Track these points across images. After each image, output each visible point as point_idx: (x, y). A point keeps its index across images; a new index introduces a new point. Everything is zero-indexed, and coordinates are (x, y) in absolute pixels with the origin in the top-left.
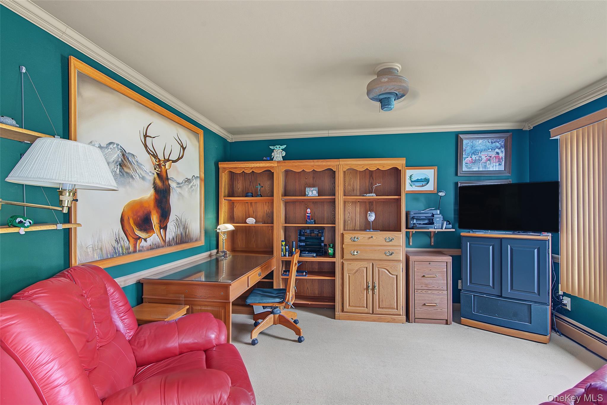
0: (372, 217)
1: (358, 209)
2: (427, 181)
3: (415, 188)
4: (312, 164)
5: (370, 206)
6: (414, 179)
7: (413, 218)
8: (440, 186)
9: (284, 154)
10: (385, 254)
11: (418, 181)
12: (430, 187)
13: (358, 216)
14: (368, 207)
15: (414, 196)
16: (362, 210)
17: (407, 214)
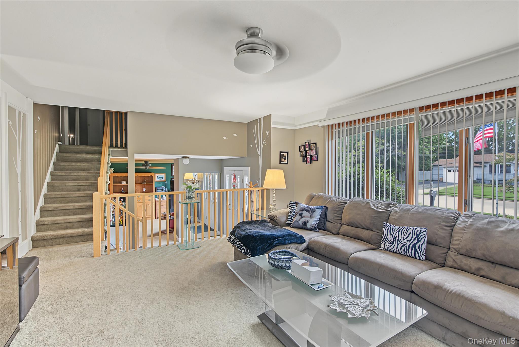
0: (145, 190)
1: (140, 187)
2: (163, 178)
3: (159, 180)
4: (124, 174)
5: (144, 186)
6: (159, 177)
7: (157, 190)
8: (166, 180)
9: (114, 171)
10: (149, 200)
11: (160, 178)
12: (164, 180)
13: (140, 189)
14: (143, 187)
15: (159, 182)
16: (141, 187)
17: (155, 188)
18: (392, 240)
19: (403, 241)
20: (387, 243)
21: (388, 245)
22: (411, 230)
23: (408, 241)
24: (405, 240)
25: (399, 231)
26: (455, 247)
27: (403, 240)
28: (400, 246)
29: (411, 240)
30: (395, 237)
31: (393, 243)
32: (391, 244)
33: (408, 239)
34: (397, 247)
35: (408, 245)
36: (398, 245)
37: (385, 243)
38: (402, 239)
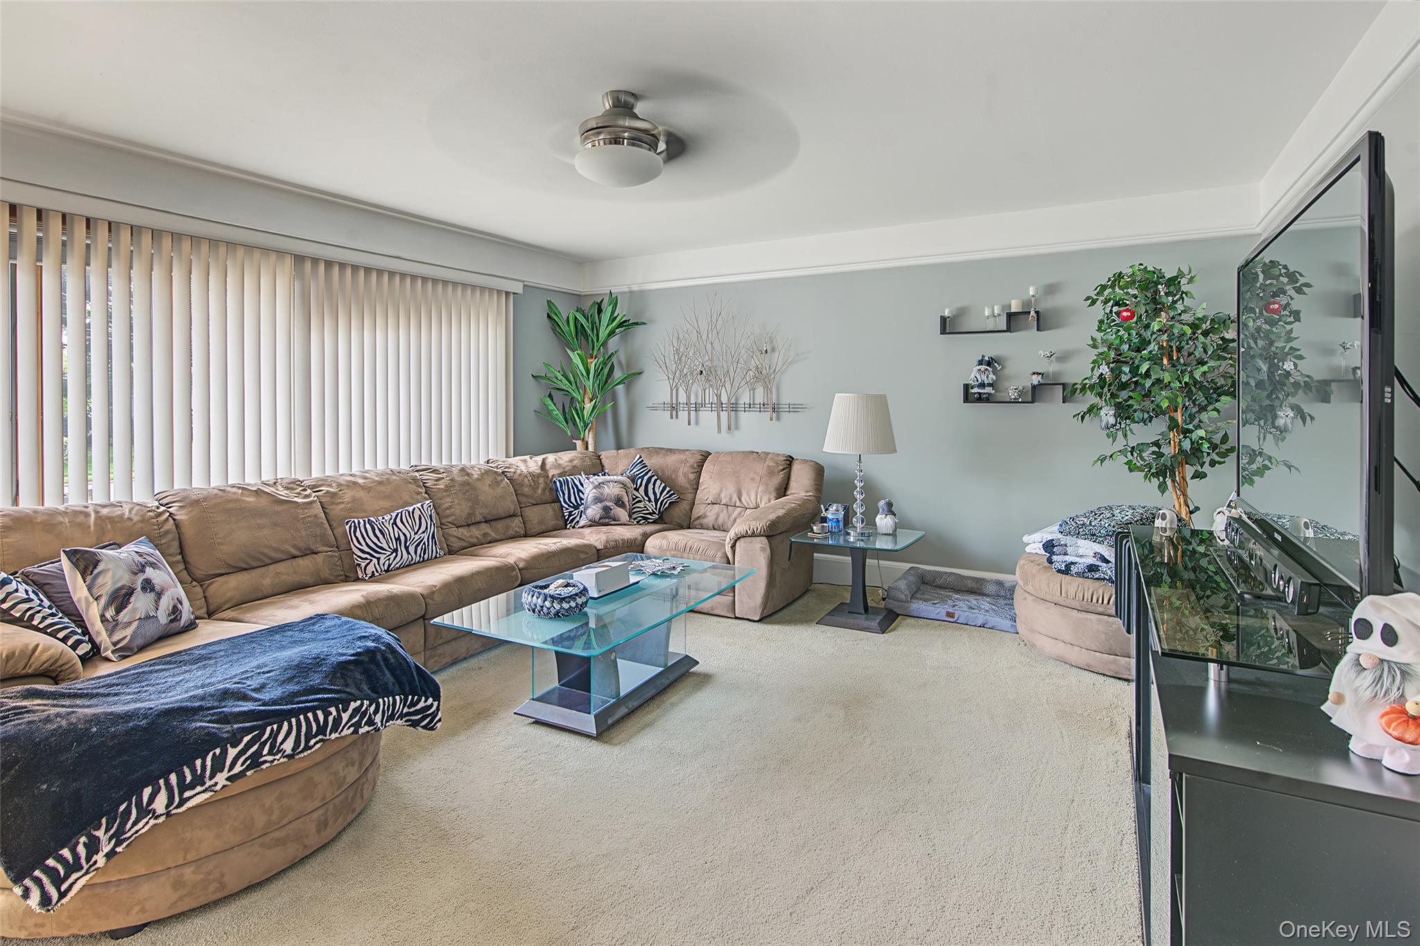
18: (393, 545)
19: (417, 537)
20: (382, 557)
21: (389, 559)
22: (417, 513)
23: (424, 532)
24: (419, 533)
25: (395, 523)
26: (450, 519)
27: (416, 534)
28: (412, 549)
29: (427, 528)
30: (397, 537)
31: (396, 551)
32: (395, 554)
33: (423, 528)
34: (408, 553)
35: (426, 540)
36: (407, 548)
37: (378, 559)
38: (413, 533)
